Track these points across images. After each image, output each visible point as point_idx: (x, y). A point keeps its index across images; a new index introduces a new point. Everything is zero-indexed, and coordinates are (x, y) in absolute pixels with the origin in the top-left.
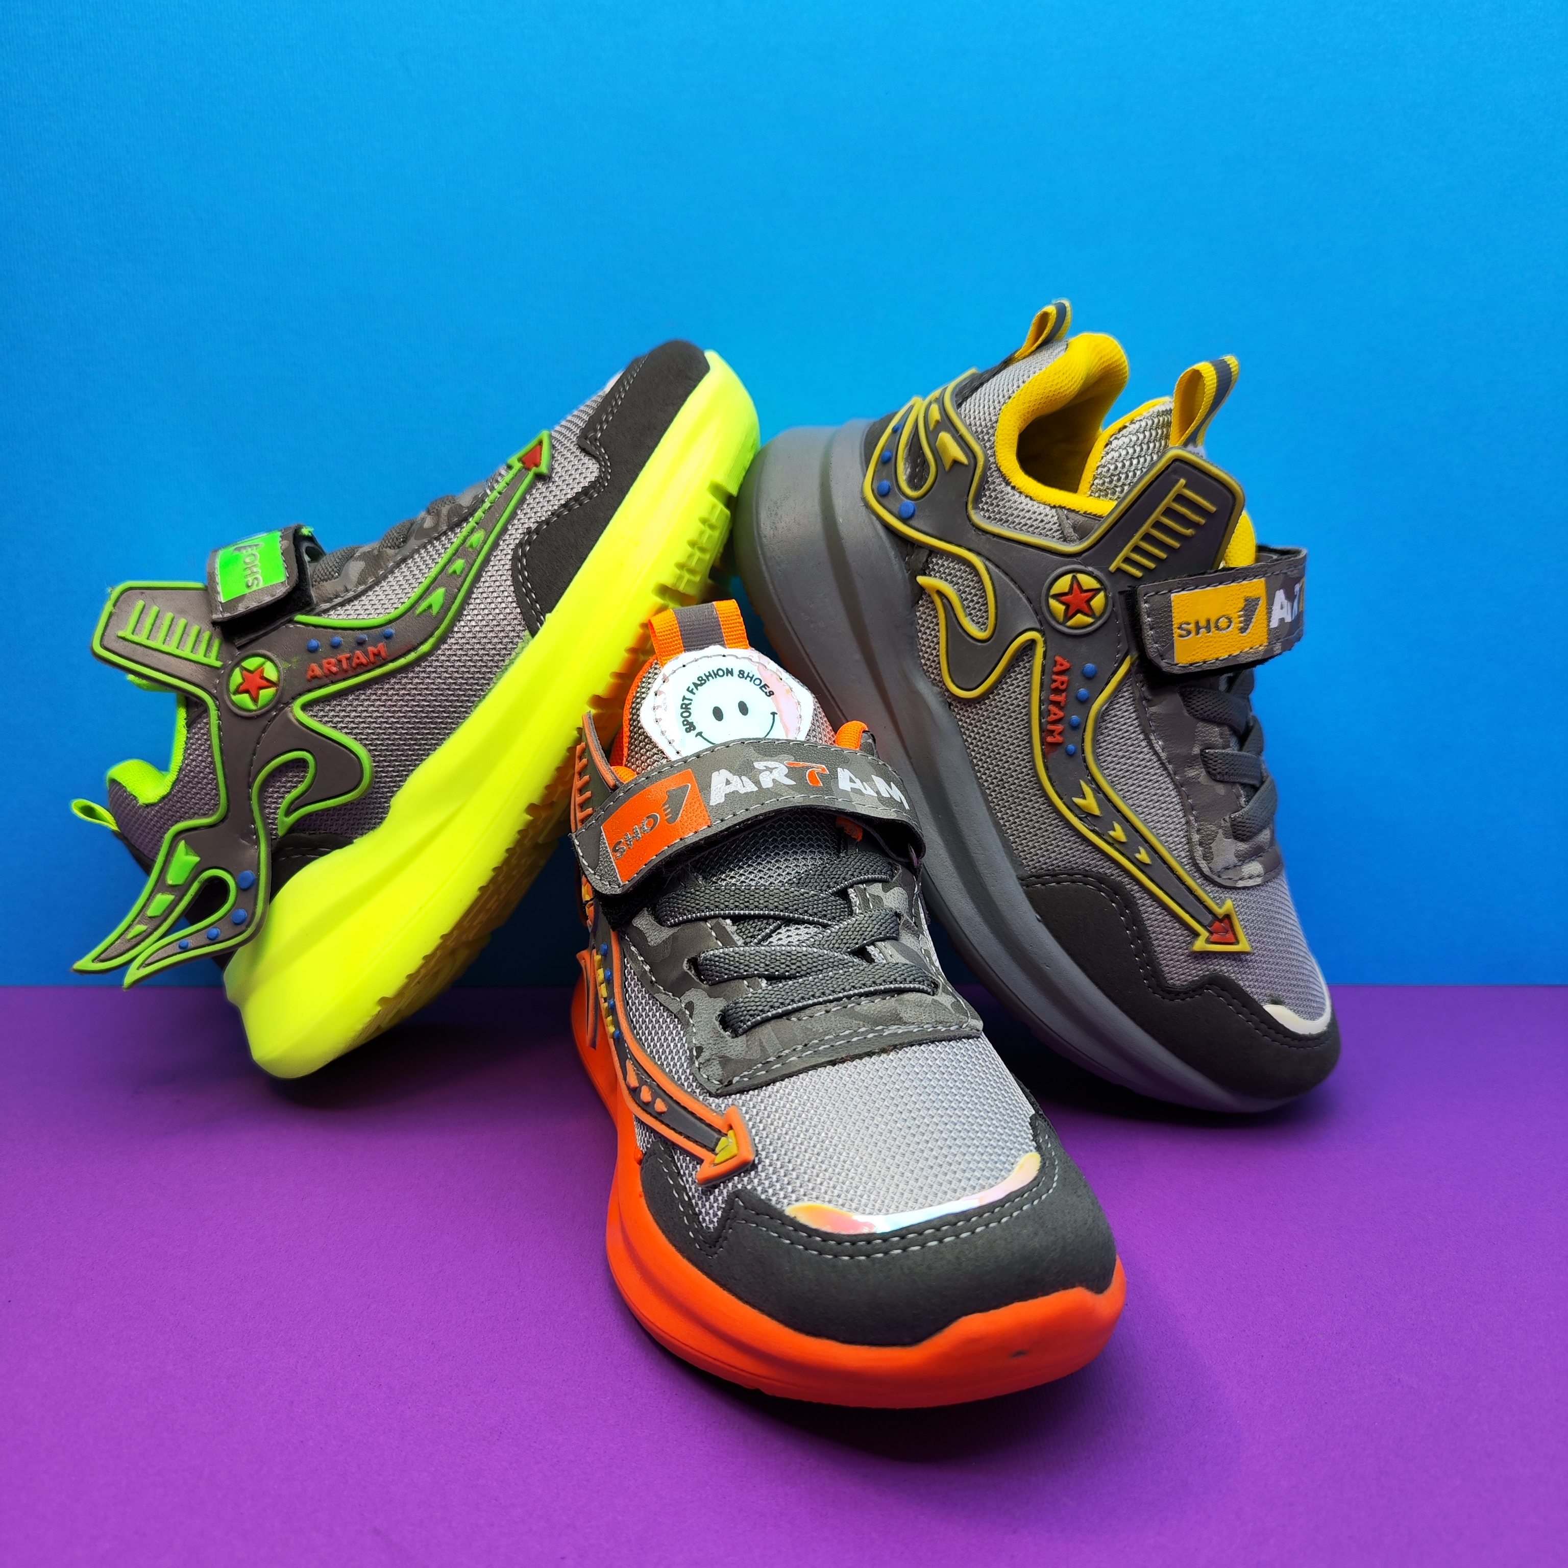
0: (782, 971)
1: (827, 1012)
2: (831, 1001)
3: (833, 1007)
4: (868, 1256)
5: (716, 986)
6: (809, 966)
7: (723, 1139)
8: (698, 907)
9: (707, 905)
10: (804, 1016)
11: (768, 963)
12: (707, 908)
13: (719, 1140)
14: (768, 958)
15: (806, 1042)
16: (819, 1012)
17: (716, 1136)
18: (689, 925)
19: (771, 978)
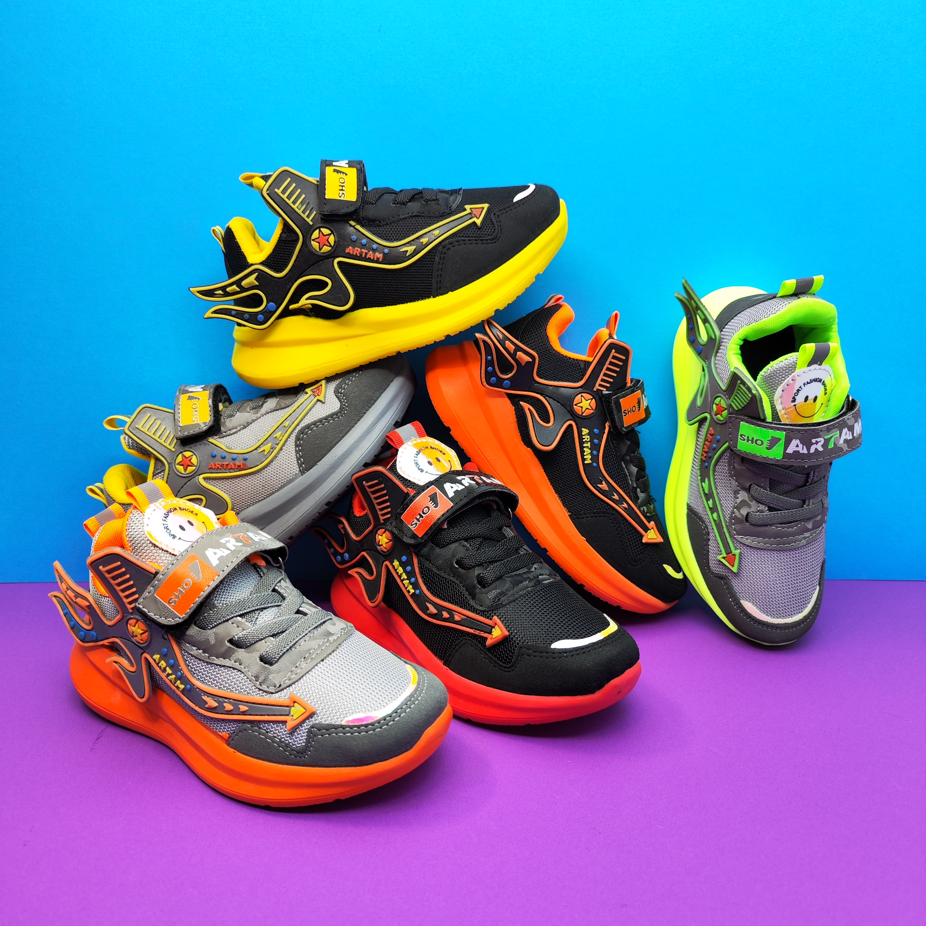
0: (277, 631)
1: (305, 641)
2: (304, 636)
3: (307, 638)
4: (387, 725)
5: (248, 648)
6: (286, 625)
7: (293, 708)
8: (223, 616)
9: (227, 614)
10: (297, 646)
11: (270, 630)
12: (227, 615)
13: (290, 710)
14: (268, 628)
15: (304, 656)
16: (302, 642)
17: (288, 708)
18: (220, 626)
19: (273, 636)
